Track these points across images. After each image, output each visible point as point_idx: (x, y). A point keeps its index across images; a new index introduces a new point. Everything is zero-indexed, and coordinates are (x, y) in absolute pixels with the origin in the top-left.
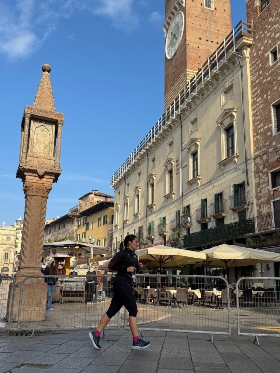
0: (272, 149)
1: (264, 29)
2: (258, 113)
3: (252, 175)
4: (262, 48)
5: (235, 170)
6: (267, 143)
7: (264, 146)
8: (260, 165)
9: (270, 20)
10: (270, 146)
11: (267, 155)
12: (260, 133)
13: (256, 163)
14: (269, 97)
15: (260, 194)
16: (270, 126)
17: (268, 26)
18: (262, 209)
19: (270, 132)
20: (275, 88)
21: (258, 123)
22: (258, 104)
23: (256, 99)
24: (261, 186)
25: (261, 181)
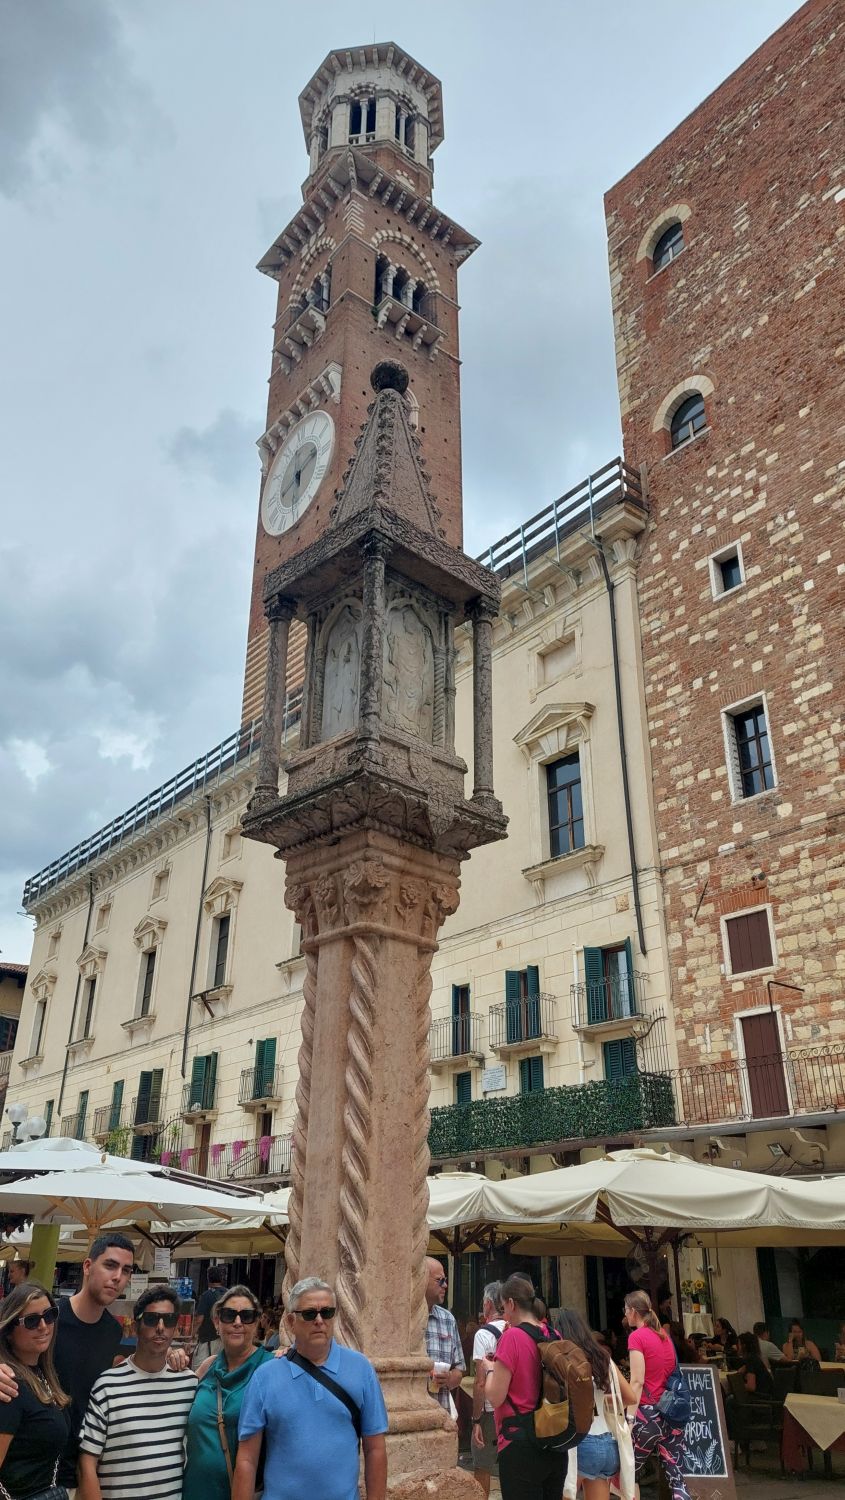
0: (732, 845)
1: (693, 495)
2: (673, 731)
3: (653, 918)
4: (684, 545)
6: (712, 825)
7: (702, 833)
8: (686, 892)
9: (711, 472)
10: (723, 833)
11: (712, 863)
12: (683, 792)
13: (669, 882)
14: (714, 688)
15: (687, 989)
16: (719, 772)
17: (705, 488)
18: (700, 1039)
19: (720, 793)
20: (737, 664)
21: (673, 758)
22: (669, 704)
23: (666, 687)
24: (691, 962)
25: (691, 945)
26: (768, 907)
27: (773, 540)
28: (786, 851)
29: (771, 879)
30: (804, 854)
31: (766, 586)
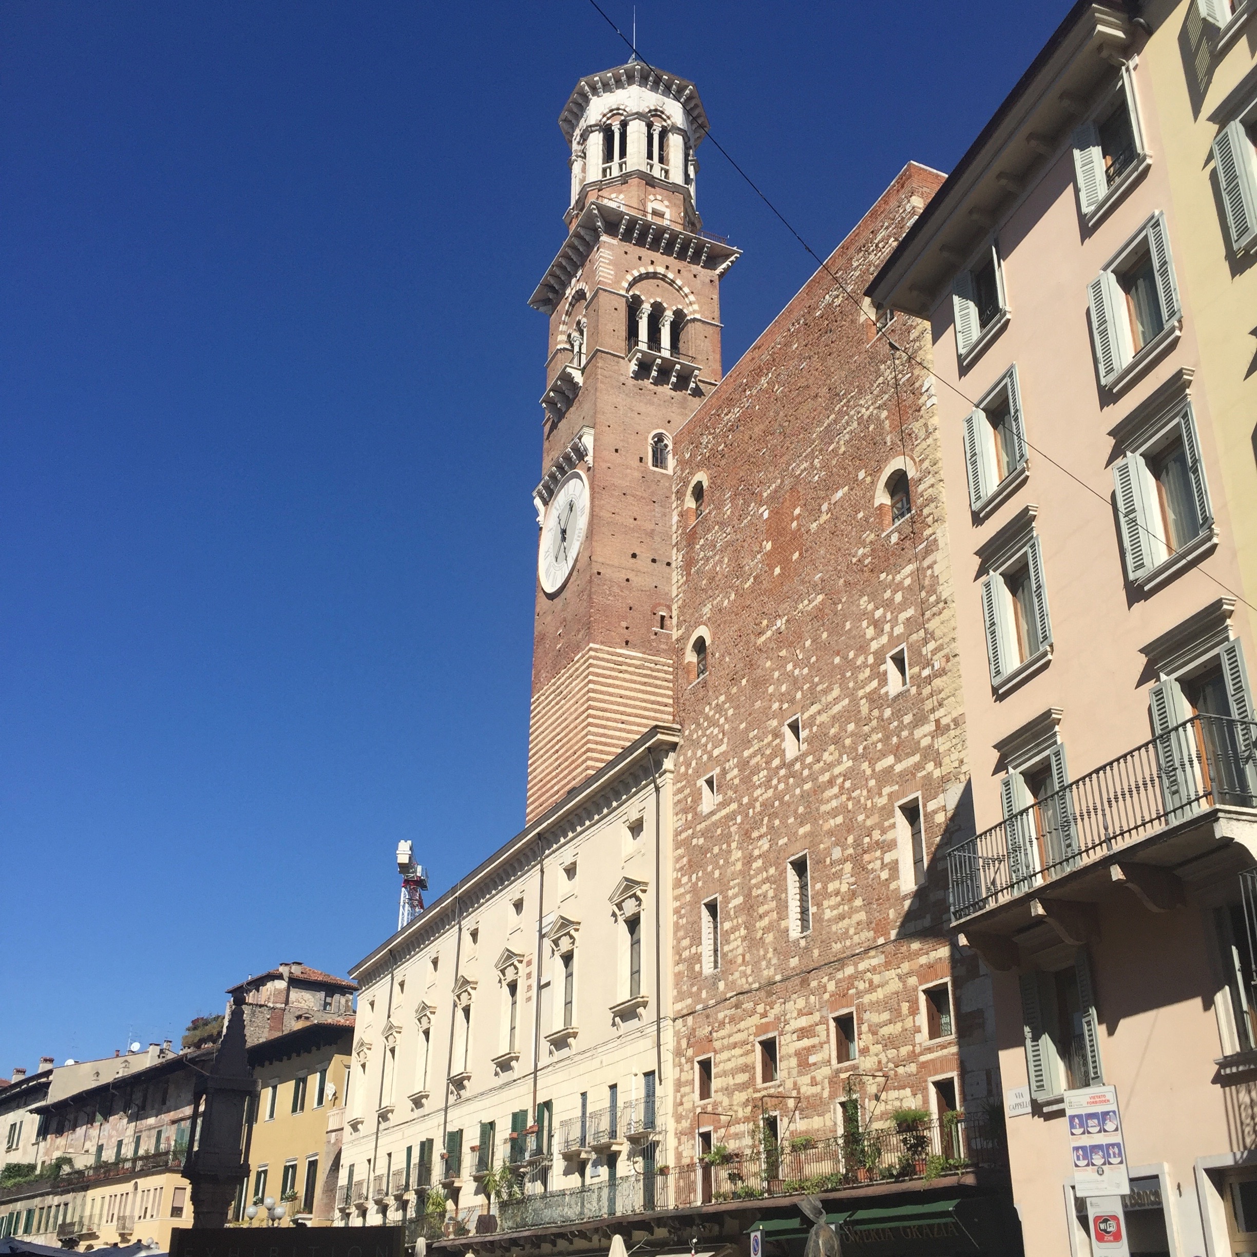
0: (702, 1006)
2: (683, 911)
3: (668, 1057)
4: (694, 764)
5: (639, 1034)
6: (695, 989)
7: (691, 995)
8: (683, 1038)
9: (707, 710)
10: (698, 996)
11: (693, 1018)
12: (685, 960)
13: (676, 1029)
14: (700, 883)
15: (680, 1109)
16: (700, 949)
17: (703, 721)
18: (683, 1146)
19: (698, 965)
20: (709, 869)
21: (681, 933)
22: (682, 890)
23: (681, 877)
24: (682, 1090)
25: (685, 1077)
26: (711, 1055)
27: (728, 777)
28: (721, 1016)
29: (714, 1034)
30: (727, 1020)
31: (724, 812)
